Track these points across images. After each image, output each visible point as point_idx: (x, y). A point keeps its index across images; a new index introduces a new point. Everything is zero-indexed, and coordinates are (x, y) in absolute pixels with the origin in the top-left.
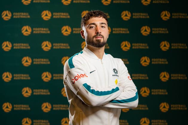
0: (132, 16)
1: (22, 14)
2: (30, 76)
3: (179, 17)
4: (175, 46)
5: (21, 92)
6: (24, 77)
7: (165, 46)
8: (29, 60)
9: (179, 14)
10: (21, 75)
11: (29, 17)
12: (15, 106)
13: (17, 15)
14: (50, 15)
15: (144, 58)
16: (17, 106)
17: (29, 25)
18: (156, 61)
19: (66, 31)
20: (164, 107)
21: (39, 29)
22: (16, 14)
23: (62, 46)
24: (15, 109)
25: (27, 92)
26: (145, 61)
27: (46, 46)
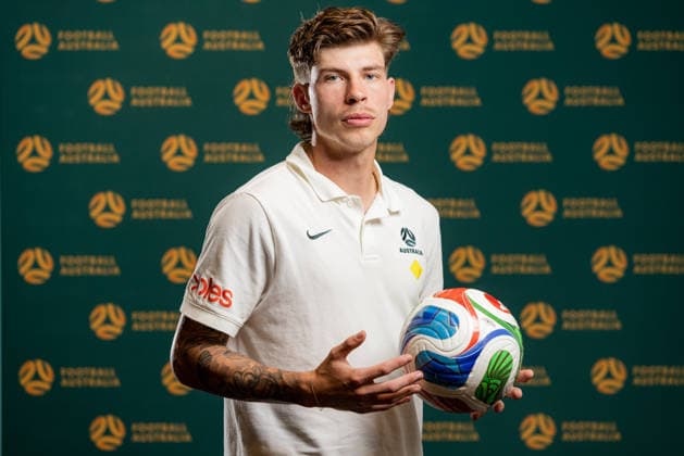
0: (491, 41)
2: (119, 264)
3: (662, 44)
4: (650, 152)
6: (98, 266)
7: (610, 152)
8: (117, 203)
9: (663, 35)
10: (85, 259)
11: (115, 46)
12: (63, 372)
13: (73, 40)
14: (190, 40)
15: (534, 198)
16: (71, 372)
17: (115, 78)
18: (578, 208)
19: (251, 96)
20: (609, 376)
21: (150, 91)
22: (69, 35)
23: (237, 152)
24: (64, 383)
25: (107, 321)
26: (538, 208)
27: (178, 153)
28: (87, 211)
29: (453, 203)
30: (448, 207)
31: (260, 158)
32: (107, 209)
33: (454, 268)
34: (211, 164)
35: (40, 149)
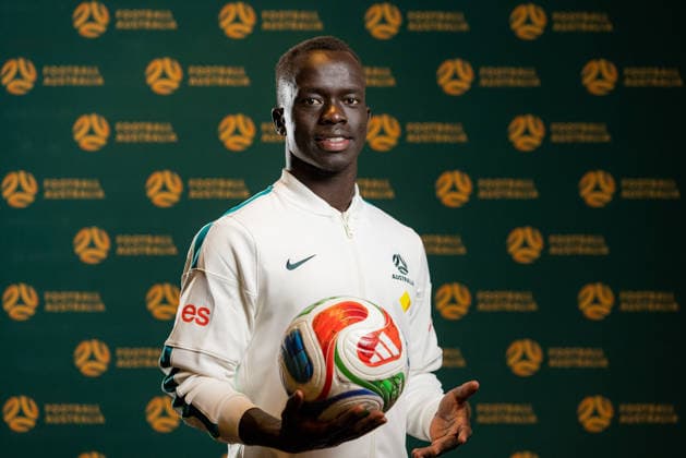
0: (477, 77)
1: (76, 70)
2: (104, 300)
3: (648, 81)
4: (636, 189)
5: (71, 359)
6: (83, 302)
7: (597, 188)
8: (101, 239)
9: (650, 71)
10: (70, 295)
11: (100, 81)
12: (48, 408)
13: (58, 76)
14: (175, 75)
15: (520, 235)
16: (55, 408)
17: (100, 113)
18: (565, 245)
19: (236, 132)
20: (595, 413)
21: (135, 127)
22: (54, 70)
23: (222, 187)
24: (49, 419)
25: (92, 358)
26: (525, 245)
27: (164, 188)
28: (71, 247)
29: (439, 239)
30: (434, 244)
31: (246, 194)
32: (91, 245)
33: (440, 305)
34: (196, 200)
35: (25, 185)
